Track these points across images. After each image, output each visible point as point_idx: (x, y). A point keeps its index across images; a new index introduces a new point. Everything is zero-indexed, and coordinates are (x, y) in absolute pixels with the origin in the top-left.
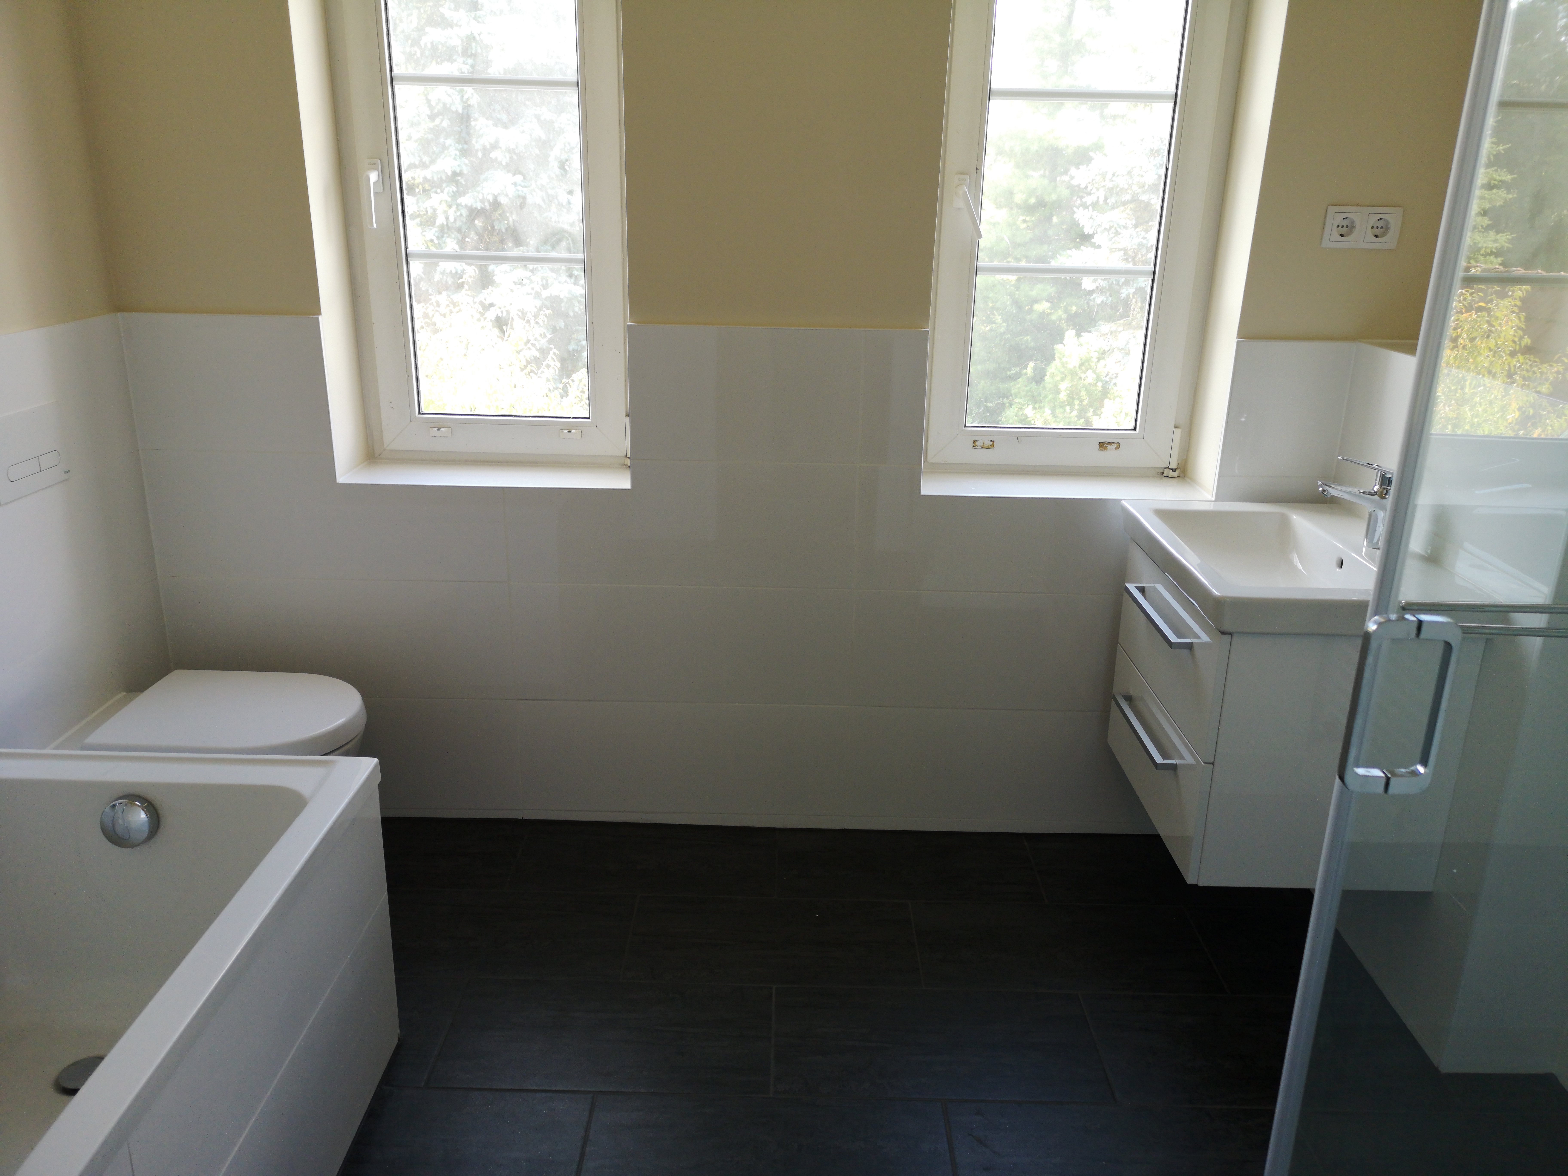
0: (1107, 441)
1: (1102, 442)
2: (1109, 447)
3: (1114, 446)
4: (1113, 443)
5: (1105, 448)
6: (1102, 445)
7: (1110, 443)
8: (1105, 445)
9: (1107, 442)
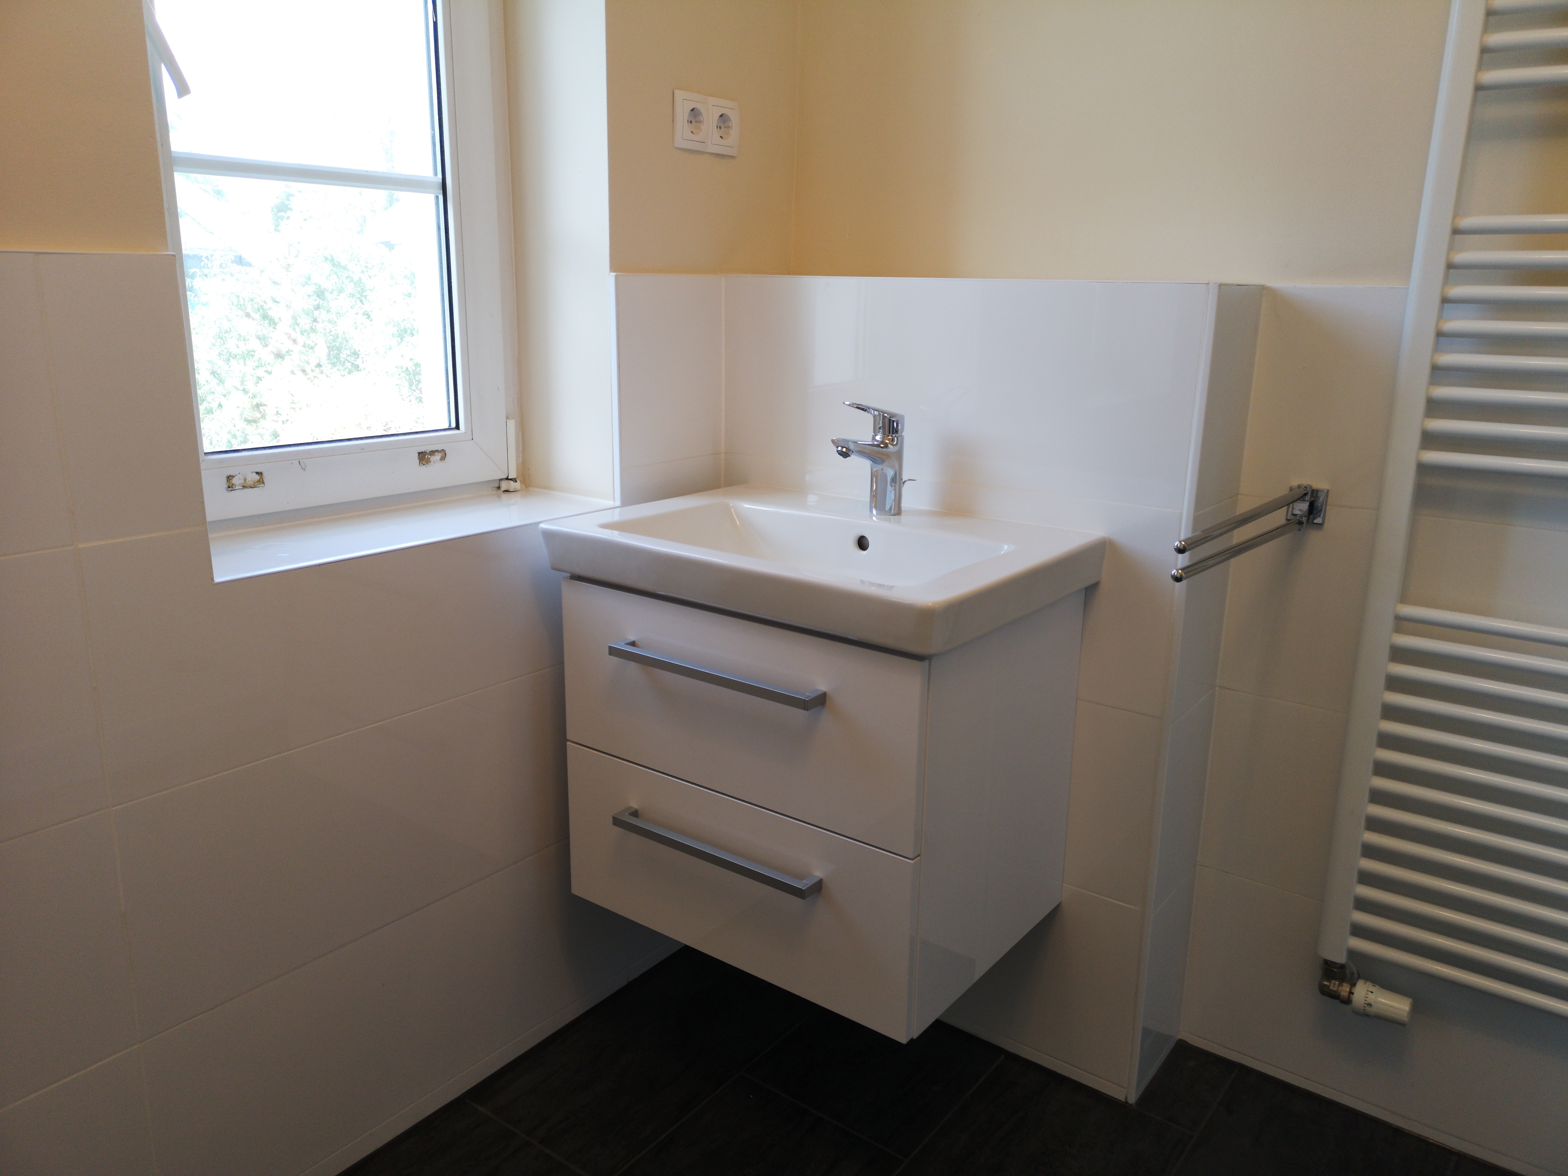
0: (428, 449)
1: (422, 452)
2: (433, 458)
3: (438, 457)
4: (436, 451)
5: (428, 461)
6: (423, 457)
7: (432, 453)
8: (426, 456)
9: (428, 452)
